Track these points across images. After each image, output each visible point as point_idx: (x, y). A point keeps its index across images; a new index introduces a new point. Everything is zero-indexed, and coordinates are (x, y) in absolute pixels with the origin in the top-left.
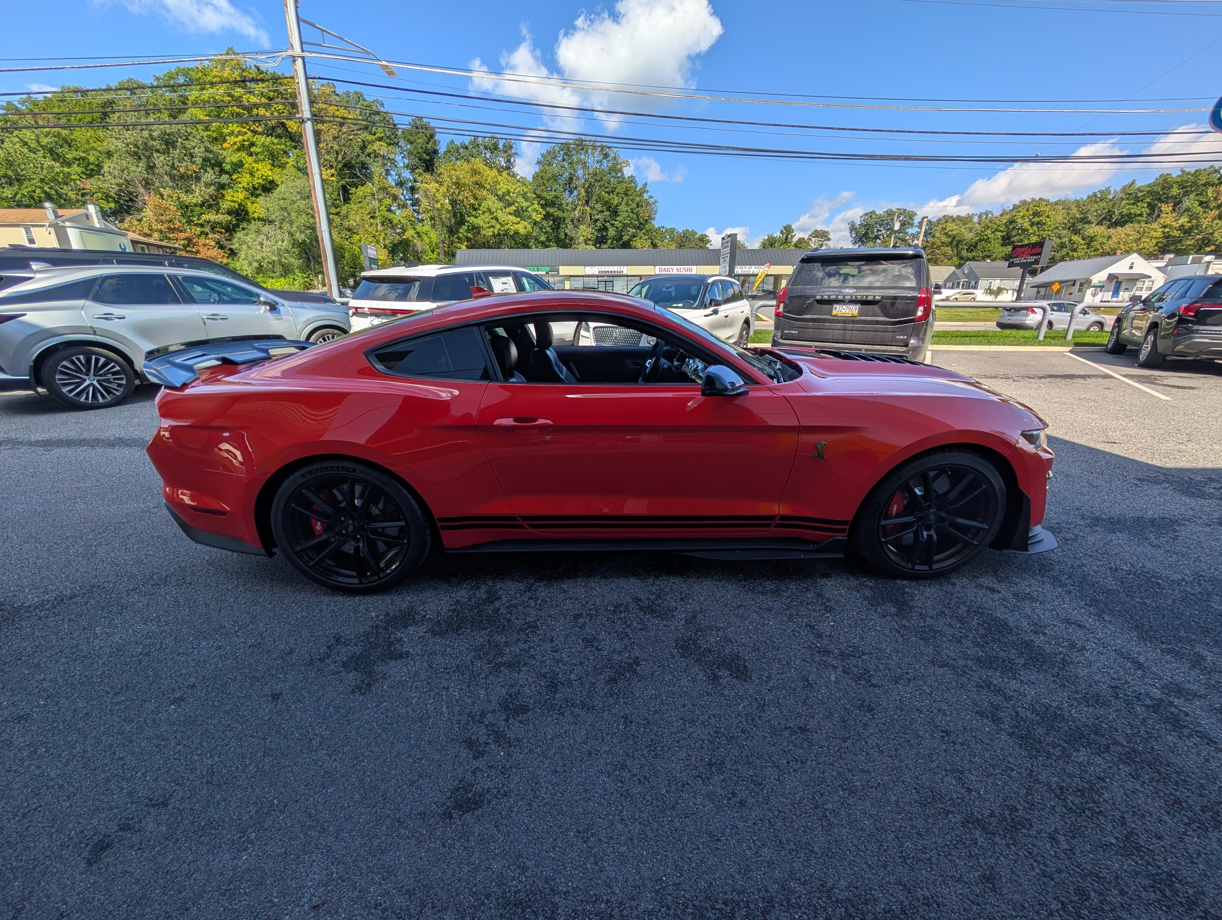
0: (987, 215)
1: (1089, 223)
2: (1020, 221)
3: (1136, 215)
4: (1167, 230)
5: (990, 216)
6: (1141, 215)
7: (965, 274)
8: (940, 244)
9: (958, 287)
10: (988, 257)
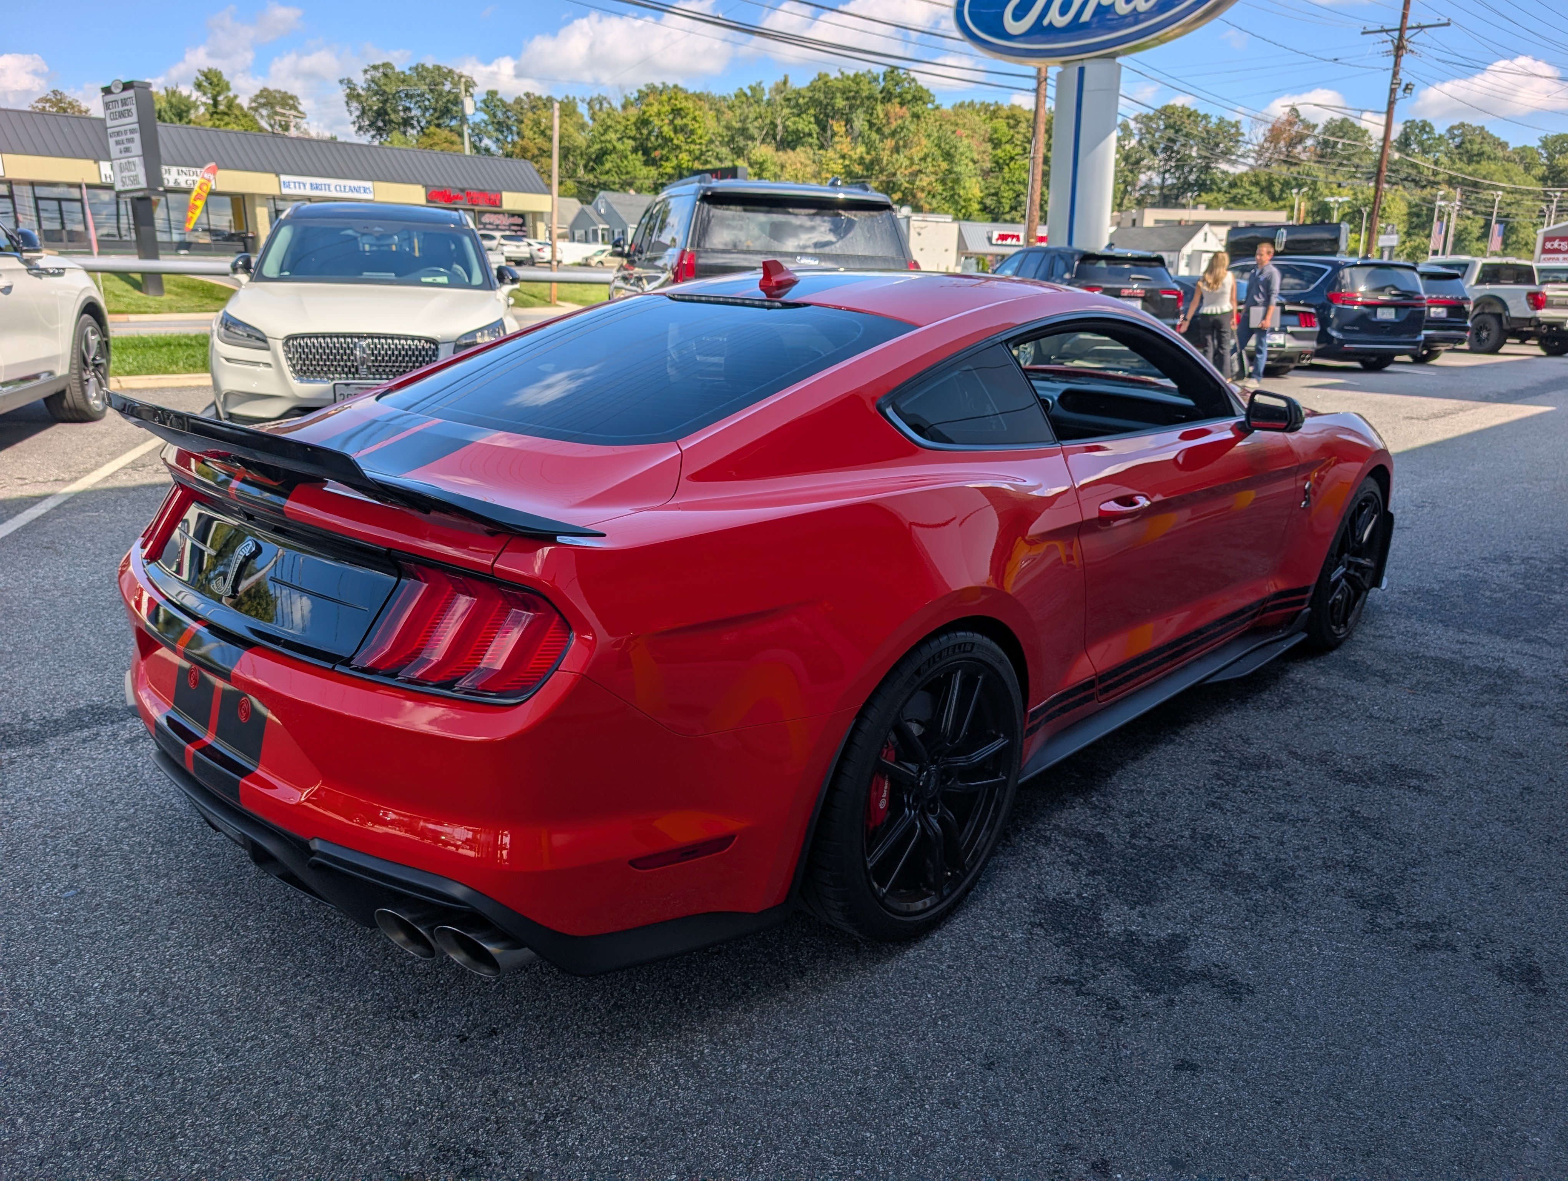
0: (601, 104)
1: (753, 139)
2: (657, 122)
3: (805, 135)
4: (847, 162)
5: (605, 105)
6: (810, 135)
7: (600, 215)
8: (536, 152)
9: (595, 240)
10: (631, 185)
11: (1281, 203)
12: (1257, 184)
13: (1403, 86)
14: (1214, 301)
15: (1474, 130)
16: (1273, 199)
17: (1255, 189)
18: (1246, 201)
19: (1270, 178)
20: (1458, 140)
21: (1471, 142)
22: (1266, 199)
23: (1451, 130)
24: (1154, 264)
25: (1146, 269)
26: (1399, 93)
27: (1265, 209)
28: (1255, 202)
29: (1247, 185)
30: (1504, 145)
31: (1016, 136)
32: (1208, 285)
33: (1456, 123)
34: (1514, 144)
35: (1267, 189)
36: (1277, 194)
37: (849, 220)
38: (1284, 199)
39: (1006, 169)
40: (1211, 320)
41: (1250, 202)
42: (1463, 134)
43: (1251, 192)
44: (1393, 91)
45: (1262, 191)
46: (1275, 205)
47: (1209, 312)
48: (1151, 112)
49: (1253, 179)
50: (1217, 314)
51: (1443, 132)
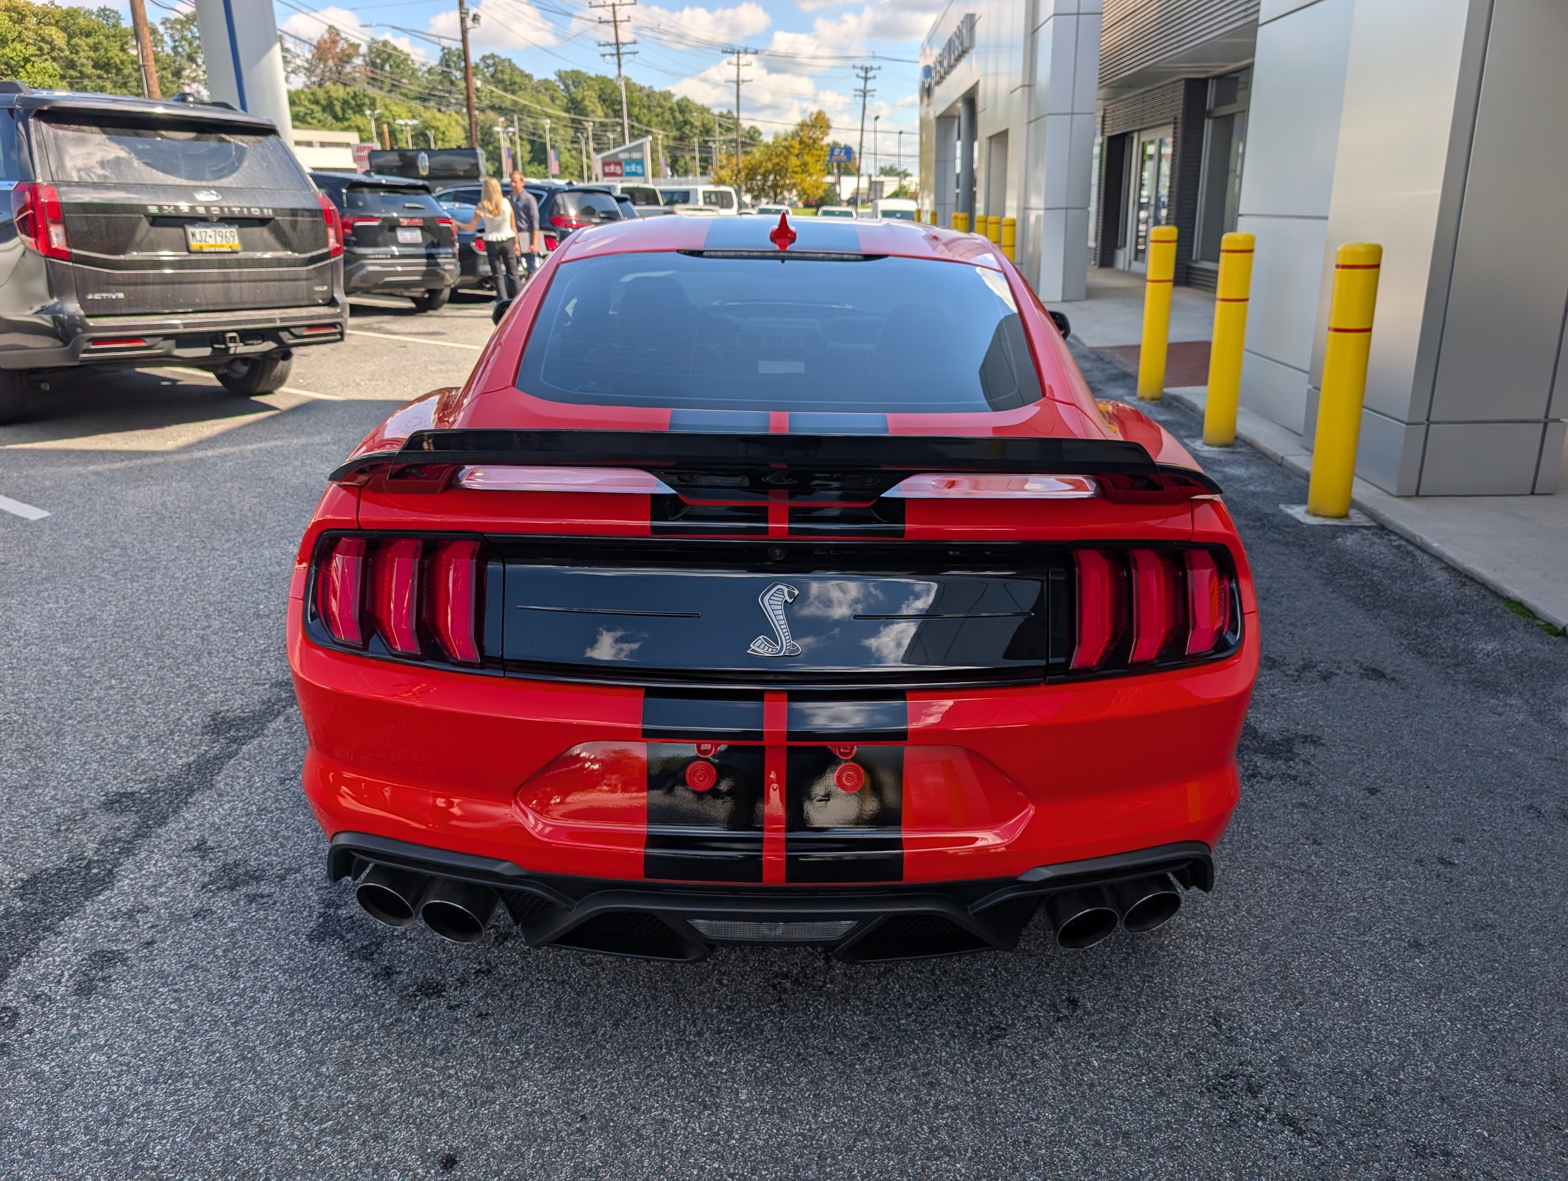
11: (346, 124)
12: (317, 102)
13: (471, 16)
14: (498, 228)
15: (503, 61)
16: (336, 118)
17: (316, 108)
18: (310, 120)
19: (330, 97)
20: (491, 69)
21: (502, 72)
22: (330, 119)
23: (484, 58)
24: (421, 191)
25: (413, 197)
26: (469, 23)
27: (331, 129)
28: (319, 121)
29: (306, 103)
30: (529, 77)
31: (26, 33)
32: (490, 212)
33: (488, 53)
34: (537, 77)
35: (329, 108)
36: (339, 113)
37: (238, 147)
38: (347, 119)
39: (23, 74)
40: (498, 247)
41: (315, 121)
42: (494, 64)
43: (313, 111)
44: (463, 20)
45: (324, 110)
46: (339, 124)
47: (494, 240)
48: (182, 17)
49: (311, 97)
50: (503, 242)
51: (478, 61)
